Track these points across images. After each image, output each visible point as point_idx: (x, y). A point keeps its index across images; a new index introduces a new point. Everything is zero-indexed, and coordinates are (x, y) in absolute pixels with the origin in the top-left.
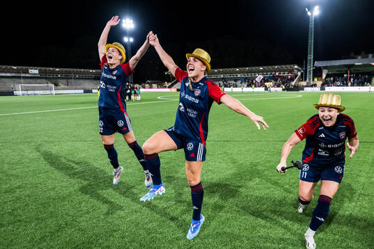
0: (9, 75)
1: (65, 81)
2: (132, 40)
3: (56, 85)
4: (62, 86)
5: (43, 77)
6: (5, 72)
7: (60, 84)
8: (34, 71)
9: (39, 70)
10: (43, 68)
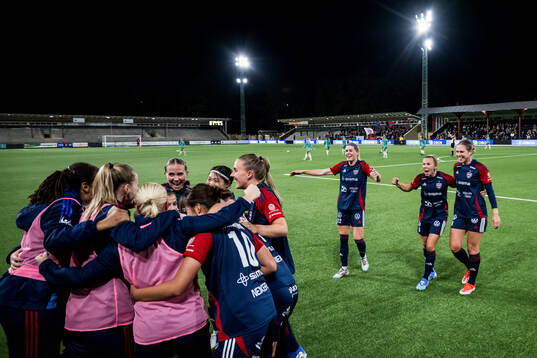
0: (99, 124)
1: (162, 131)
2: (245, 81)
3: (153, 135)
4: (159, 137)
5: (139, 126)
6: (96, 122)
7: (157, 134)
8: (129, 121)
9: (134, 120)
10: (138, 118)
